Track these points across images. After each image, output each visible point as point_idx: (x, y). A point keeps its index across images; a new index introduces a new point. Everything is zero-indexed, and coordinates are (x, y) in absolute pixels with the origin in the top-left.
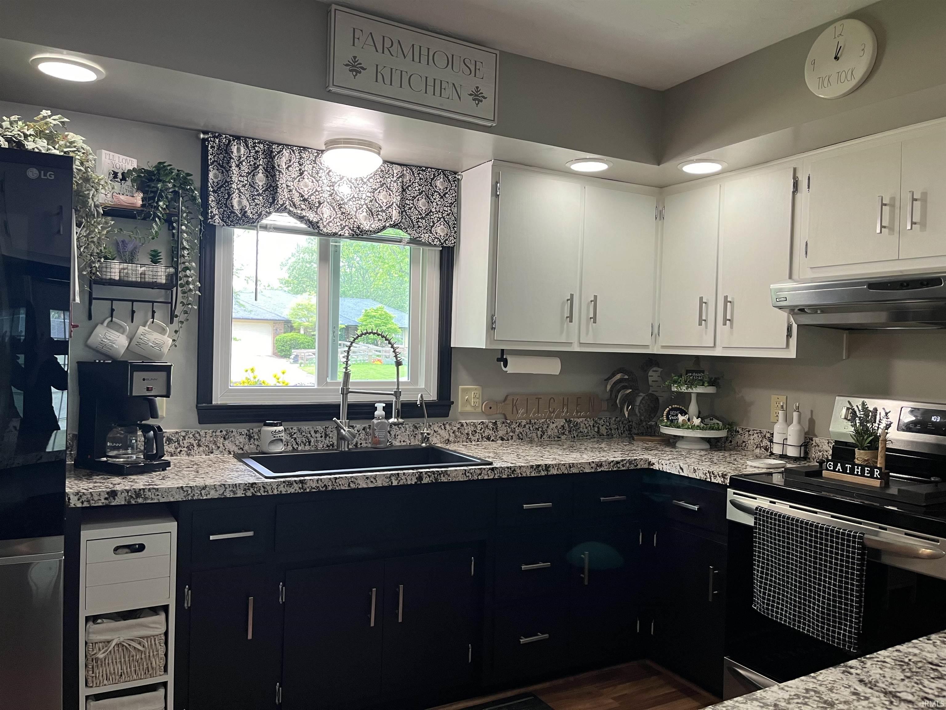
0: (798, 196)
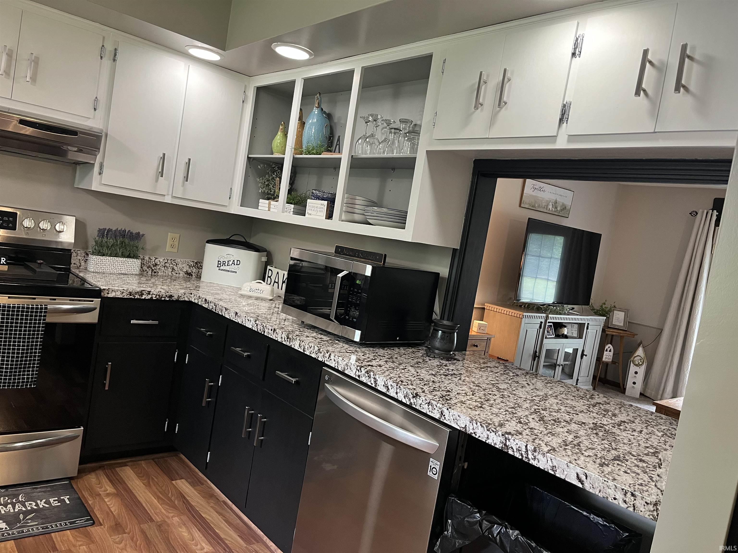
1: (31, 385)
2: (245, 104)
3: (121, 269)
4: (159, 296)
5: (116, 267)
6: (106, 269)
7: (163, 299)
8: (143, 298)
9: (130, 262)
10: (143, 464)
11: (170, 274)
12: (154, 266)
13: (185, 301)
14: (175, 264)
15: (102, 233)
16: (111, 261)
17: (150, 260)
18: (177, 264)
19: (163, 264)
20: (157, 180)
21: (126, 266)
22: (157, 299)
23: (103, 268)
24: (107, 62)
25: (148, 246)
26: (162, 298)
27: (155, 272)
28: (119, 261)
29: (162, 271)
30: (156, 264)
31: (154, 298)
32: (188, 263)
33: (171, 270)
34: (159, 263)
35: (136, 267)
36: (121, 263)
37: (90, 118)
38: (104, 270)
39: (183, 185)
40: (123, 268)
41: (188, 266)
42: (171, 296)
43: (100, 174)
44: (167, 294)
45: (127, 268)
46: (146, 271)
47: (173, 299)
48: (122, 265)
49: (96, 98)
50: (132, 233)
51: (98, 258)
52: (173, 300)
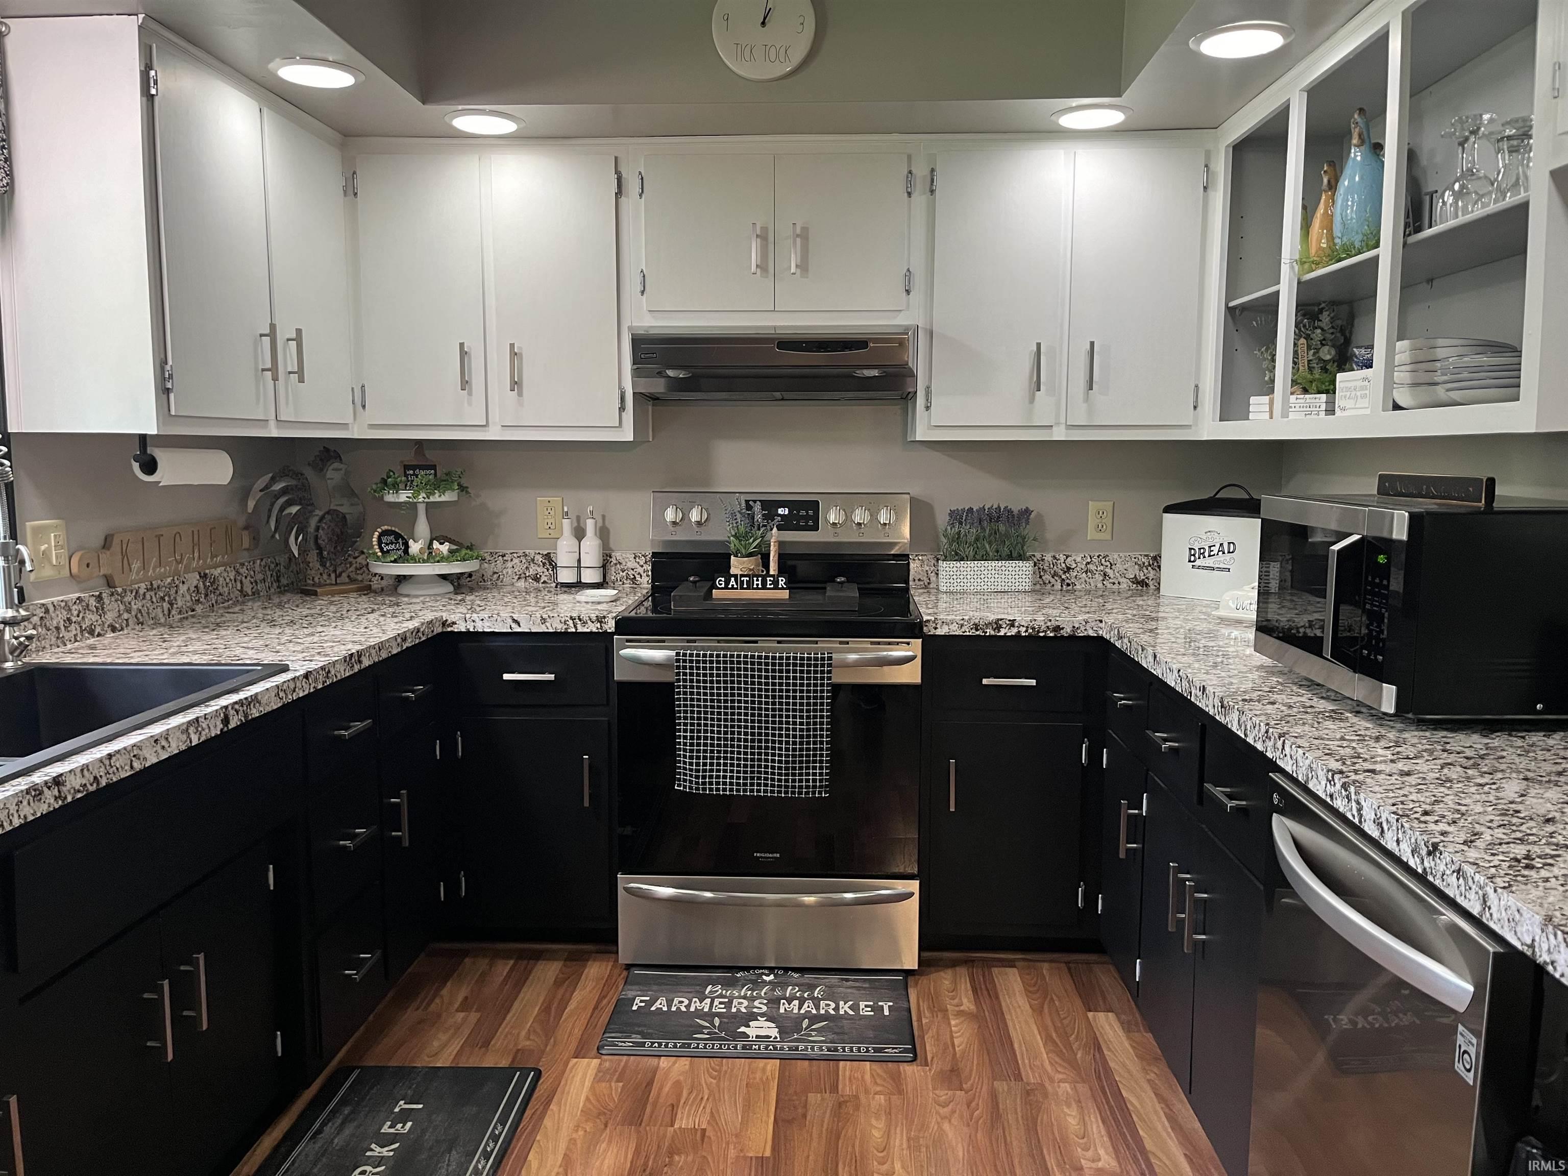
0: (623, 200)
1: (820, 793)
2: (1210, 192)
3: (996, 584)
4: (1033, 628)
5: (986, 580)
6: (969, 584)
7: (1042, 634)
8: (1002, 633)
9: (1010, 569)
10: (1045, 968)
11: (1100, 585)
12: (1065, 572)
13: (1088, 637)
14: (1108, 563)
15: (956, 517)
16: (976, 569)
17: (1055, 561)
18: (1111, 565)
19: (1083, 567)
20: (1032, 400)
21: (1003, 576)
22: (1030, 636)
23: (962, 584)
24: (920, 199)
25: (1050, 535)
26: (1039, 632)
27: (1068, 585)
28: (990, 568)
29: (1083, 580)
30: (1069, 569)
31: (1024, 634)
32: (1136, 560)
33: (1101, 578)
34: (1074, 565)
35: (1024, 576)
36: (993, 572)
37: (900, 311)
38: (965, 588)
39: (1087, 399)
40: (999, 580)
41: (1137, 567)
42: (1057, 629)
43: (928, 408)
44: (1049, 624)
45: (1006, 580)
46: (1050, 582)
47: (1064, 633)
48: (997, 576)
49: (908, 270)
50: (1010, 511)
51: (952, 565)
52: (1062, 636)
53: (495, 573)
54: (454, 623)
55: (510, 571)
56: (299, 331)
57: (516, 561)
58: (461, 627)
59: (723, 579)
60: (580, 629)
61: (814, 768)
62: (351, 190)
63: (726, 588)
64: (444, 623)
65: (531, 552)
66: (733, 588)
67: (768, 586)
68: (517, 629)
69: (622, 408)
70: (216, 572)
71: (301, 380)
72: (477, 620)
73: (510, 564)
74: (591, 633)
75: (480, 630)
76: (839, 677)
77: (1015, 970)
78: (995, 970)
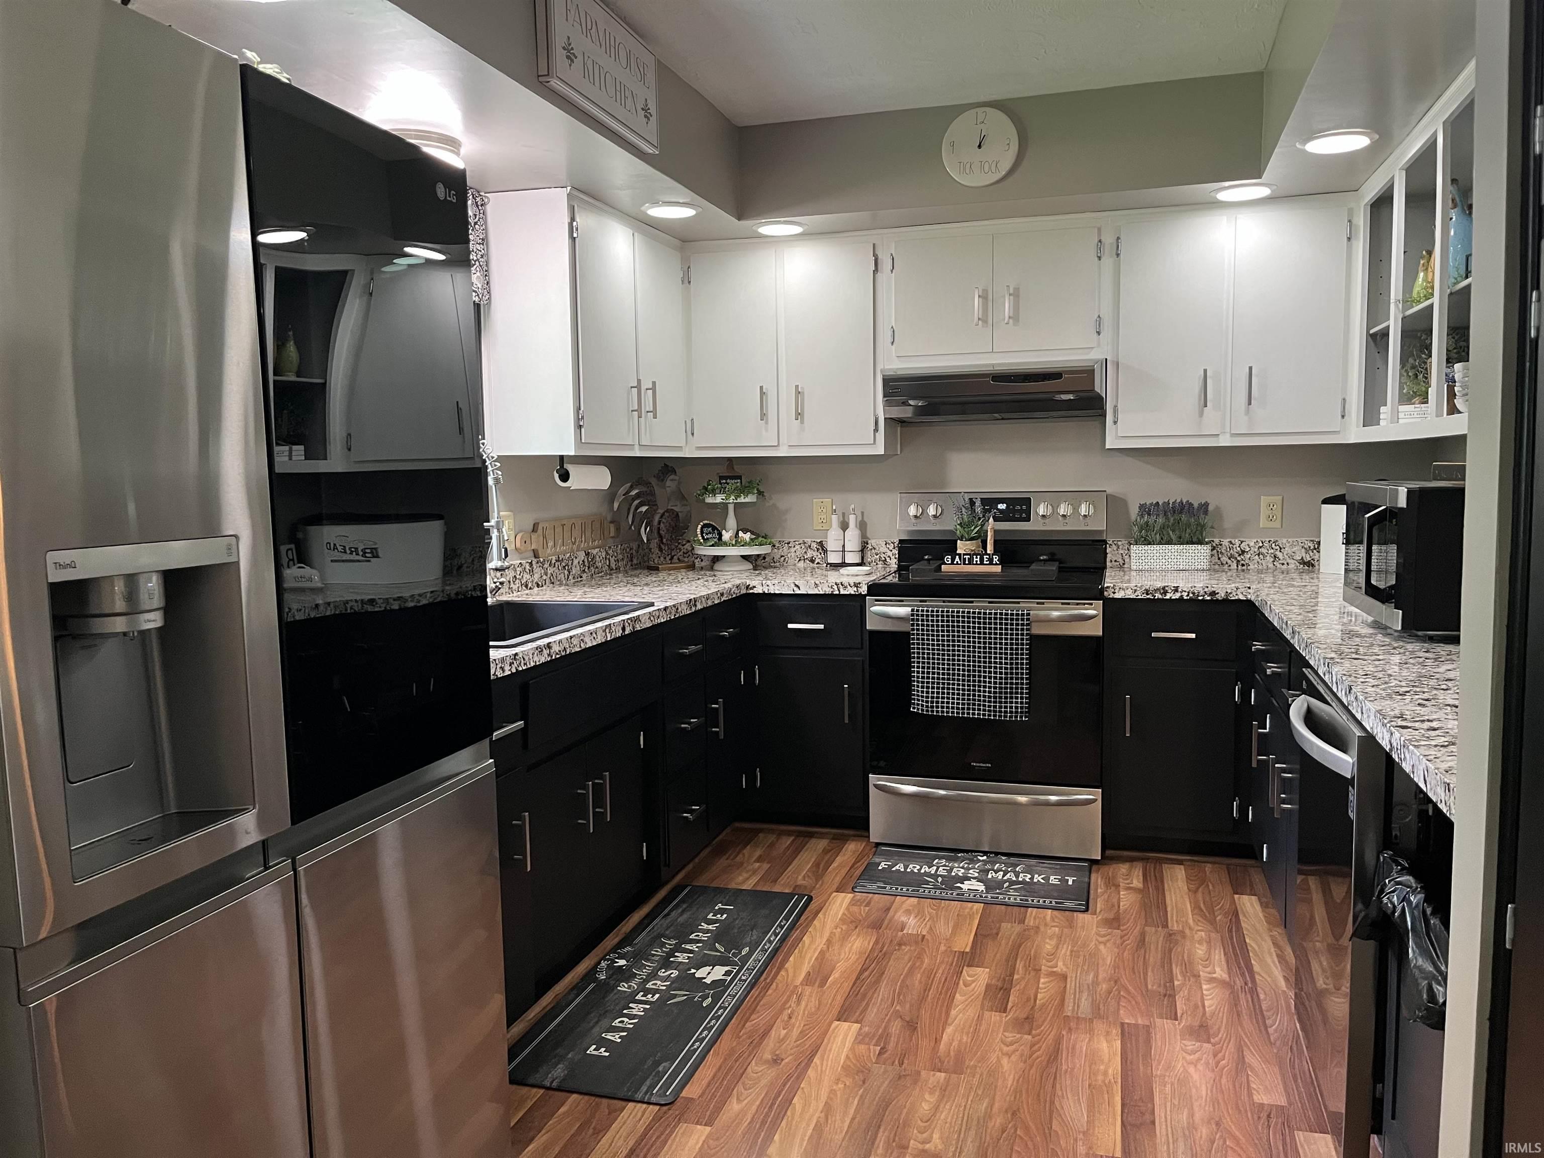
0: (879, 275)
1: (1021, 717)
2: (1353, 241)
3: (1178, 563)
4: (1194, 593)
5: (1170, 560)
6: (1155, 564)
7: (1200, 598)
8: (1168, 597)
9: (1191, 551)
10: (1208, 867)
11: (1271, 565)
12: (1240, 555)
13: (1239, 600)
14: (1278, 547)
15: (1144, 509)
16: (1161, 551)
17: (1231, 546)
18: (1281, 549)
19: (1256, 550)
20: (1201, 414)
21: (1184, 557)
22: (1191, 599)
23: (1149, 564)
24: (1108, 261)
25: (1228, 524)
26: (1198, 596)
27: (1243, 565)
28: (1173, 551)
29: (1256, 562)
30: (1243, 552)
31: (1185, 598)
32: (1302, 544)
33: (1272, 560)
34: (1248, 549)
35: (1202, 557)
36: (1176, 554)
37: (1092, 348)
38: (1152, 567)
39: (1247, 412)
40: (1181, 560)
41: (1303, 550)
42: (1213, 593)
43: (1115, 423)
44: (1206, 590)
45: (1187, 561)
46: (1227, 563)
47: (1219, 597)
48: (1179, 557)
49: (1099, 316)
50: (1190, 505)
51: (1140, 549)
52: (1217, 600)
53: (782, 556)
54: (755, 587)
55: (793, 554)
56: (654, 383)
57: (798, 547)
58: (759, 590)
59: (950, 557)
60: (842, 592)
61: (1017, 698)
62: (687, 280)
63: (952, 563)
64: (748, 587)
65: (808, 541)
66: (957, 564)
67: (985, 562)
68: (798, 592)
69: (876, 430)
70: (595, 552)
71: (655, 417)
72: (770, 585)
73: (793, 550)
74: (850, 595)
75: (772, 592)
76: (1037, 630)
77: (1182, 867)
78: (1165, 866)
